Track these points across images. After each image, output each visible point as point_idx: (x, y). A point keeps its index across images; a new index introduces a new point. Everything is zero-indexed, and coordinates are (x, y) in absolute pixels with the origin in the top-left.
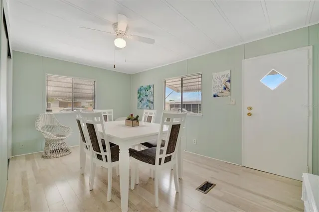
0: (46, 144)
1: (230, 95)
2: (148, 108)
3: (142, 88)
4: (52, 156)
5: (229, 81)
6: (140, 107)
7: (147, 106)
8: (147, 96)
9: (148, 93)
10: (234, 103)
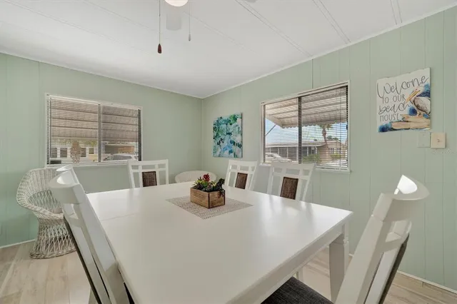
0: (40, 229)
1: (430, 125)
2: (232, 154)
3: (221, 121)
4: (48, 254)
5: (427, 94)
6: (218, 153)
7: (231, 152)
8: (230, 134)
9: (231, 128)
10: (442, 145)
